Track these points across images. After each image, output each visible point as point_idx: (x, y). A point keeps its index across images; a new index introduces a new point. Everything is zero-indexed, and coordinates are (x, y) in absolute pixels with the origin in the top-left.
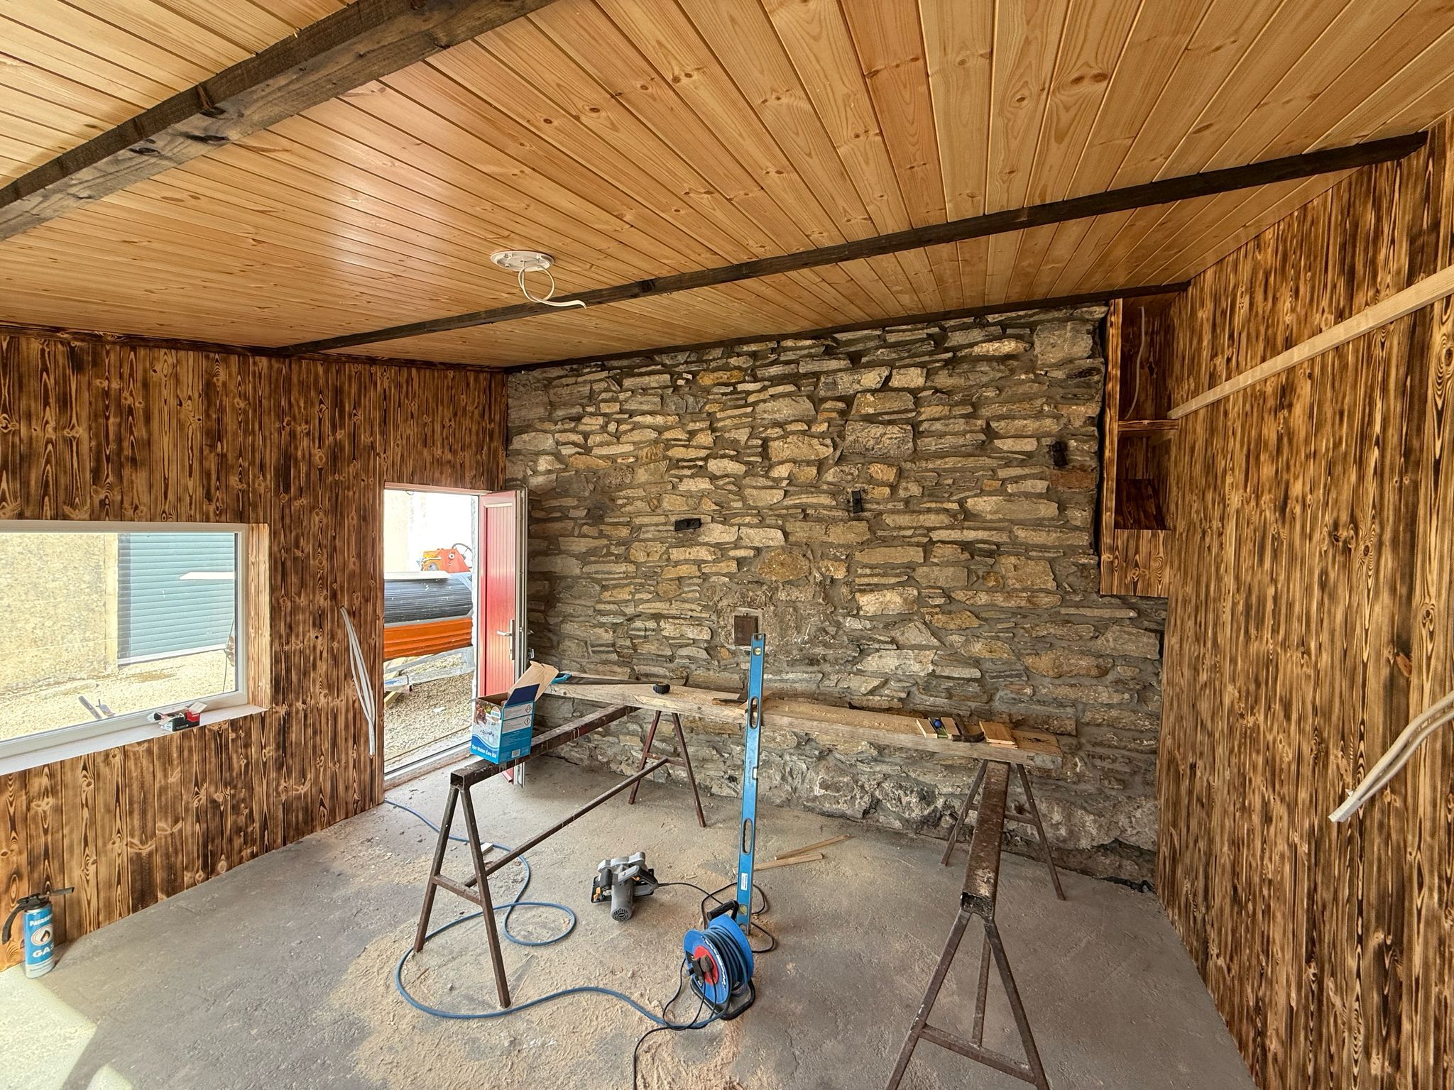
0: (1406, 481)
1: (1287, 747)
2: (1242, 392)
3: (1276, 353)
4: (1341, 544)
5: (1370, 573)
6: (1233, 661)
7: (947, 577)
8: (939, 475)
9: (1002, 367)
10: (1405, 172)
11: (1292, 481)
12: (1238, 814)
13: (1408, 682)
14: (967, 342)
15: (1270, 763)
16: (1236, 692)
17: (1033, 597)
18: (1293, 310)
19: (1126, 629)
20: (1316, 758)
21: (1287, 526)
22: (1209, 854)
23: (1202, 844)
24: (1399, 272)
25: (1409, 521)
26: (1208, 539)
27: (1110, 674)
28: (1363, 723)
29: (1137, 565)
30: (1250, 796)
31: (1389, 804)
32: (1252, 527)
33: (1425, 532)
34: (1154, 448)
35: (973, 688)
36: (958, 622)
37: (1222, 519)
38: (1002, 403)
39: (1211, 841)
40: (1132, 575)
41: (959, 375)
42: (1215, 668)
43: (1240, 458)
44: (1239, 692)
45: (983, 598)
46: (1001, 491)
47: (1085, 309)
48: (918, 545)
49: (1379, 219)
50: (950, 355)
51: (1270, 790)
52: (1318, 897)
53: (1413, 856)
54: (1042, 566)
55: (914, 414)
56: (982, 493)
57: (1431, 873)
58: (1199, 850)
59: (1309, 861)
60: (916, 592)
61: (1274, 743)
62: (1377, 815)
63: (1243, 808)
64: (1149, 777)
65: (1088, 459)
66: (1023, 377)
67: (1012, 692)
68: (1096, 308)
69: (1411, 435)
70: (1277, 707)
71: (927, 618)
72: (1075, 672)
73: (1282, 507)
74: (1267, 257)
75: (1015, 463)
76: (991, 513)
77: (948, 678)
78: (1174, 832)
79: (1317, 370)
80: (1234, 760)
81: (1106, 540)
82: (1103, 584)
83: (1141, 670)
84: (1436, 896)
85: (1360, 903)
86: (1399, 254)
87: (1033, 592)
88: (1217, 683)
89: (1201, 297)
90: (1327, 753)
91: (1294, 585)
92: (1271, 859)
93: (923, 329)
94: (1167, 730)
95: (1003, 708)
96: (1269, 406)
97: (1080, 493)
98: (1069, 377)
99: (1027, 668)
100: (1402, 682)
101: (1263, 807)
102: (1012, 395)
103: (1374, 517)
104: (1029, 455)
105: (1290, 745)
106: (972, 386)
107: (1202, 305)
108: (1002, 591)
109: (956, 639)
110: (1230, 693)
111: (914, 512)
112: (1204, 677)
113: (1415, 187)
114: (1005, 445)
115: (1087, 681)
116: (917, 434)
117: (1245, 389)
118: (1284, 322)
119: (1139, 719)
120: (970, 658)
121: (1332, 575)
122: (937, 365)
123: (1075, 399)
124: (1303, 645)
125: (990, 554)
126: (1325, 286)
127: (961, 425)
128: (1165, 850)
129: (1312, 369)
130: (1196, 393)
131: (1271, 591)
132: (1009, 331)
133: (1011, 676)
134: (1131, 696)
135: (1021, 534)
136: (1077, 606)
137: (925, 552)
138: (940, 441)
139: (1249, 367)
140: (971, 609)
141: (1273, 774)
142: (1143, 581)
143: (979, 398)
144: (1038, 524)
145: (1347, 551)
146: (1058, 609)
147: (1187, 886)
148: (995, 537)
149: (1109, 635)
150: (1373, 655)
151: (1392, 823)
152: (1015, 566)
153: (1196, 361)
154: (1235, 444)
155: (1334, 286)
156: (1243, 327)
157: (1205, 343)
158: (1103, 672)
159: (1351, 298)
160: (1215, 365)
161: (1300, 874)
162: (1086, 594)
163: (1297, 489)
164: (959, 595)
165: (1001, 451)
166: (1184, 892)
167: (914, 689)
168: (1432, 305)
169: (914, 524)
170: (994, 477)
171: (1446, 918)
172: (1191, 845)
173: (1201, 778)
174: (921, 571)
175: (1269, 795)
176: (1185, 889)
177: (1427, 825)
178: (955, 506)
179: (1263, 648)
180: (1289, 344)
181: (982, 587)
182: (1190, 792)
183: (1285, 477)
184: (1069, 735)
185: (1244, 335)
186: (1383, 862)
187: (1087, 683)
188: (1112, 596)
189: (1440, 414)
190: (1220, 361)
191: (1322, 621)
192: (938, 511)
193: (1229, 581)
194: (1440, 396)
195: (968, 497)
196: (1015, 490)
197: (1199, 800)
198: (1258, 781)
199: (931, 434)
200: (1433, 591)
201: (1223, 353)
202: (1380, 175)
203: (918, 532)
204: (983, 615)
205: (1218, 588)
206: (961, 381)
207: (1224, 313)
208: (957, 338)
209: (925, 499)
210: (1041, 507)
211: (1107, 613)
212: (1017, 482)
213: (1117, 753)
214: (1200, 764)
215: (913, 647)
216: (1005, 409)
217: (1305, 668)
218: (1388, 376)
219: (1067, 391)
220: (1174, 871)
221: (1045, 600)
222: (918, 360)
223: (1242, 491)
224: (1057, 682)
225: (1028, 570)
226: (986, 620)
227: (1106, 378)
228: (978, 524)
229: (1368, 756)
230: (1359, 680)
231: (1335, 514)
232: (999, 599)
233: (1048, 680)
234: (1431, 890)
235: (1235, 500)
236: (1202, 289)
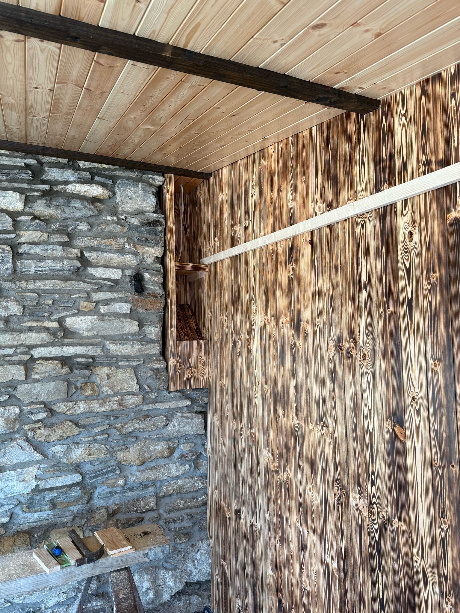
0: (389, 312)
1: (315, 494)
2: (258, 250)
3: (282, 226)
4: (345, 352)
5: (369, 372)
6: (266, 432)
7: (49, 391)
8: (39, 296)
9: (92, 207)
10: (367, 122)
11: (302, 309)
12: (278, 545)
13: (404, 444)
14: (61, 179)
15: (302, 506)
16: (270, 455)
17: (122, 400)
18: (294, 199)
19: (185, 415)
20: (339, 500)
21: (302, 338)
22: (256, 577)
23: (249, 570)
24: (369, 182)
25: (394, 337)
26: (238, 347)
27: (176, 452)
28: (373, 473)
29: (190, 367)
30: (287, 531)
31: (398, 528)
32: (273, 339)
33: (406, 346)
34: (190, 283)
35: (76, 492)
36: (60, 433)
37: (249, 333)
38: (94, 237)
39: (256, 567)
40: (188, 373)
41: (56, 206)
42: (252, 438)
43: (260, 293)
44: (273, 455)
45: (82, 407)
46: (95, 312)
47: (150, 176)
48: (19, 363)
49: (351, 148)
50: (47, 187)
51: (304, 525)
52: (348, 600)
53: (419, 563)
54: (129, 373)
55: (13, 236)
56: (79, 313)
57: (433, 573)
58: (247, 574)
59: (339, 574)
60: (17, 410)
61: (304, 491)
62: (389, 537)
63: (282, 540)
64: (203, 524)
65: (158, 288)
66: (109, 218)
67: (108, 487)
68: (156, 177)
69: (389, 284)
70: (304, 465)
71: (30, 434)
72: (154, 457)
73: (297, 325)
74: (271, 163)
75: (105, 288)
76: (87, 330)
77: (52, 489)
78: (224, 563)
79: (315, 239)
80: (272, 505)
81: (171, 349)
82: (171, 383)
83: (195, 444)
84: (437, 588)
85: (382, 601)
86: (368, 170)
87: (122, 396)
88: (254, 449)
89: (220, 185)
90: (348, 496)
91: (311, 379)
92: (308, 576)
93: (21, 158)
94: (214, 487)
95: (102, 503)
96: (280, 260)
97: (153, 314)
98: (142, 224)
99: (119, 463)
100: (400, 444)
101: (298, 537)
102: (101, 232)
103: (367, 335)
104: (116, 282)
105: (317, 492)
106: (67, 219)
107: (222, 190)
108: (97, 399)
109: (58, 450)
110: (265, 456)
111: (14, 331)
112: (242, 445)
113: (374, 133)
114: (97, 272)
115: (161, 462)
116: (17, 256)
117: (261, 248)
118: (288, 206)
119: (196, 482)
120: (72, 464)
121: (340, 373)
122: (36, 193)
123: (147, 242)
124: (322, 420)
125: (87, 366)
126: (317, 186)
127: (58, 251)
128: (218, 578)
129: (312, 238)
130: (221, 248)
131: (293, 383)
132: (97, 178)
133: (107, 473)
134: (190, 466)
135: (112, 347)
136: (154, 402)
137: (26, 370)
138: (39, 264)
139: (262, 233)
140: (71, 418)
141: (306, 513)
142: (194, 377)
143: (73, 230)
144: (124, 339)
145: (350, 356)
146: (141, 406)
147: (238, 603)
148: (91, 351)
149: (175, 421)
150: (376, 427)
151: (401, 541)
152: (108, 376)
153: (219, 226)
154: (256, 283)
155: (323, 187)
156: (256, 207)
157: (226, 215)
158: (172, 451)
159: (337, 194)
160: (235, 232)
161: (333, 584)
162: (160, 392)
163: (307, 315)
164: (60, 407)
165: (93, 277)
166: (237, 608)
167: (18, 510)
168: (395, 204)
169: (15, 343)
170: (88, 299)
171: (447, 603)
172: (240, 571)
173: (245, 520)
174: (22, 388)
175: (303, 528)
176: (237, 606)
177: (427, 541)
178: (55, 325)
179: (290, 423)
180: (292, 221)
181: (83, 397)
182: (236, 532)
183: (297, 306)
184: (152, 510)
185: (257, 213)
186: (396, 569)
187: (162, 463)
188: (177, 391)
189: (408, 271)
190: (239, 229)
191: (335, 404)
192: (39, 330)
193: (258, 375)
194: (407, 260)
195: (67, 316)
196: (107, 311)
197: (244, 536)
198: (293, 519)
199: (30, 256)
200: (416, 384)
201: (241, 223)
202: (350, 122)
203: (19, 350)
204: (82, 422)
205: (249, 380)
206: (58, 213)
207: (239, 197)
208: (53, 174)
209: (26, 318)
210: (127, 325)
211: (172, 405)
212: (107, 304)
213: (183, 513)
214: (243, 509)
215: (15, 467)
216: (96, 243)
217: (325, 437)
218: (368, 245)
219: (141, 235)
220: (226, 593)
221: (132, 401)
222: (16, 185)
223: (263, 315)
224: (142, 468)
225: (118, 377)
226: (84, 426)
227: (165, 230)
228: (76, 341)
229: (378, 496)
230: (368, 444)
231: (338, 332)
232: (96, 406)
233: (135, 468)
234: (434, 585)
235: (258, 320)
236: (220, 180)
